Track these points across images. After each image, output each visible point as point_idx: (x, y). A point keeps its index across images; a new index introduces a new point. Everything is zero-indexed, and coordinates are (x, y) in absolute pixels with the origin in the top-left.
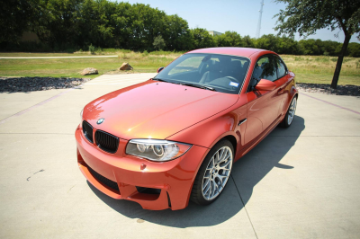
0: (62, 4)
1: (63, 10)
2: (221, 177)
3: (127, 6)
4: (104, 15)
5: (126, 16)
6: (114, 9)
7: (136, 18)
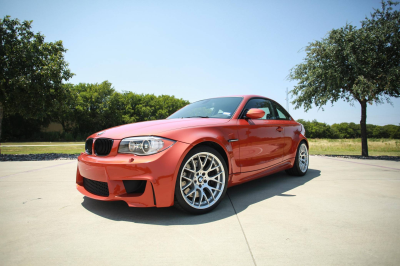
0: (91, 98)
1: (92, 102)
2: (210, 188)
3: (152, 98)
4: (129, 106)
5: (151, 106)
6: (140, 100)
7: (161, 108)
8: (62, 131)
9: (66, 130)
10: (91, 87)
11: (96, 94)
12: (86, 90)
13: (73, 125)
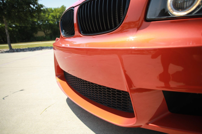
0: (56, 16)
1: (57, 19)
8: (45, 36)
9: (46, 35)
10: (55, 10)
11: (58, 14)
12: (53, 12)
13: (49, 32)
